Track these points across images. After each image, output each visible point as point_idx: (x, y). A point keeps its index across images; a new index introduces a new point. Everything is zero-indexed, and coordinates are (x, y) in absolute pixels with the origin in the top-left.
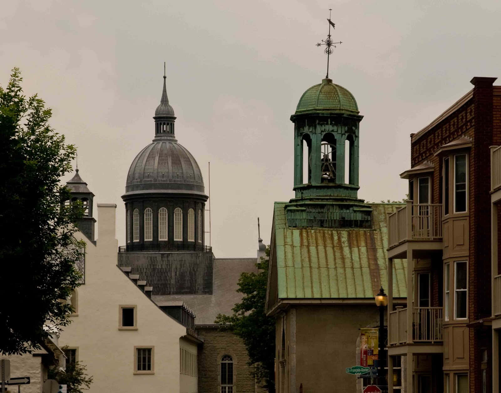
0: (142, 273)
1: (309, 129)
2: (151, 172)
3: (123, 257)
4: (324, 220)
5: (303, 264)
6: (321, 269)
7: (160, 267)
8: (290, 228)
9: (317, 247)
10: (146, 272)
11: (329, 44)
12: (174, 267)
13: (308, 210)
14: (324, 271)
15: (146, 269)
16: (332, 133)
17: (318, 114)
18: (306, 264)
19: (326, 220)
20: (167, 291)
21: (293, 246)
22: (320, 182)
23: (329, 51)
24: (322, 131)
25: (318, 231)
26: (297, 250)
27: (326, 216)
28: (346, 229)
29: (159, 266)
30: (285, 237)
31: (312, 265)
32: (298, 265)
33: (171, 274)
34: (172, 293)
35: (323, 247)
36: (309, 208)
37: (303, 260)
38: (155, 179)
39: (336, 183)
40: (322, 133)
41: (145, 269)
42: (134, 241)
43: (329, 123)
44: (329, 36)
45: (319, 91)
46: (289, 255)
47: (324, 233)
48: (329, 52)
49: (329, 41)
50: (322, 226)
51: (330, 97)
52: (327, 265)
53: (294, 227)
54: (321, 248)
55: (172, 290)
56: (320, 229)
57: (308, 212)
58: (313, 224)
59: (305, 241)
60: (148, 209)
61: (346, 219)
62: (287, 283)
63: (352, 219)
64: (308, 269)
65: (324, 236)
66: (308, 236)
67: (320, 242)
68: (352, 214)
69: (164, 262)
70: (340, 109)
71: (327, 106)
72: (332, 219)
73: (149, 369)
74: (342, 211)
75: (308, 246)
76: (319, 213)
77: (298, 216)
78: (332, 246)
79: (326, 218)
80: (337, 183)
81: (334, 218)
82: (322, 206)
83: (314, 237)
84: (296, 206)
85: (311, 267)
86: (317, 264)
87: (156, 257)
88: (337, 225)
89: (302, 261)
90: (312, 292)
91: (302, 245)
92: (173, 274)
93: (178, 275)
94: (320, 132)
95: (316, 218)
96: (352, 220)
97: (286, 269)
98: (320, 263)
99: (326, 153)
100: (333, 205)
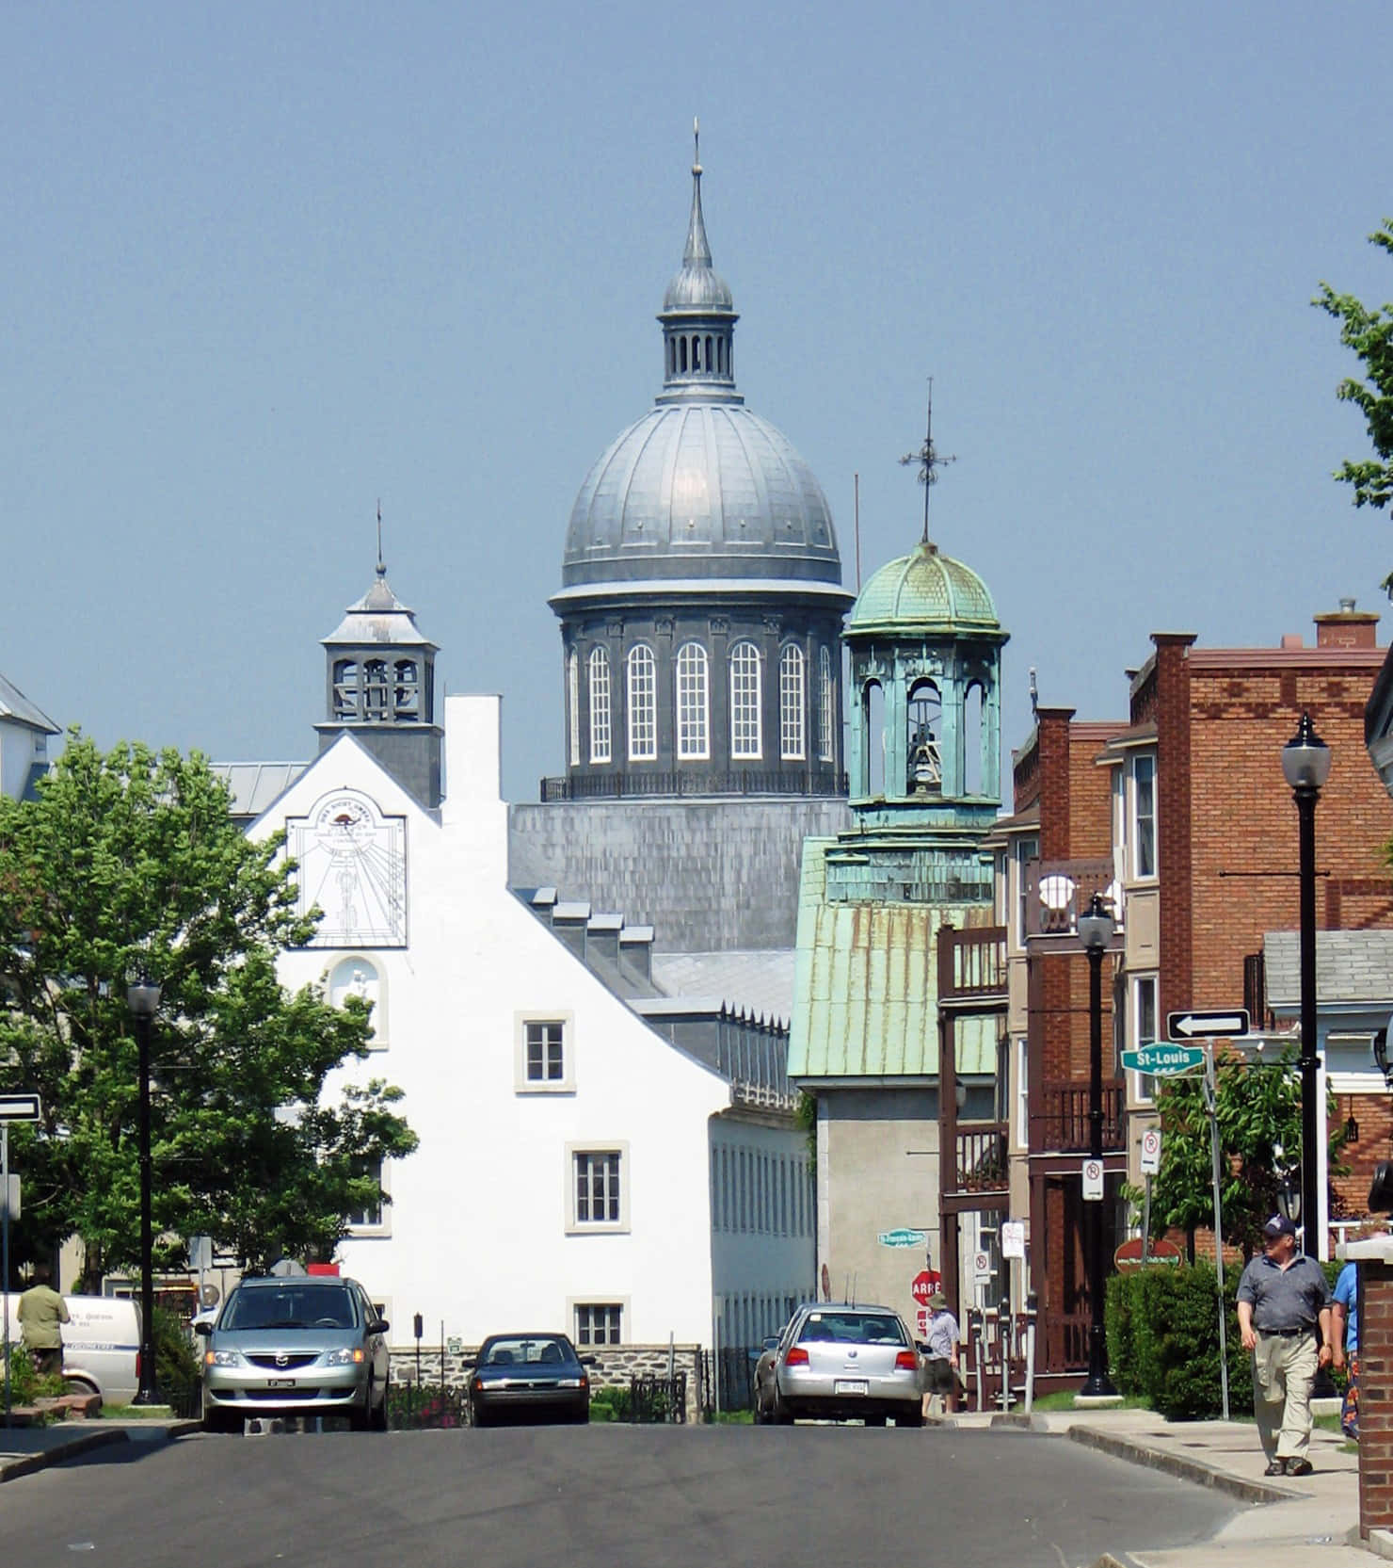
0: (619, 873)
1: (879, 669)
2: (647, 518)
3: (553, 819)
4: (911, 885)
5: (852, 992)
6: (892, 1004)
7: (683, 852)
8: (832, 904)
9: (888, 951)
10: (633, 873)
11: (928, 460)
12: (731, 850)
13: (873, 861)
14: (896, 1009)
15: (635, 860)
16: (932, 677)
17: (898, 634)
18: (859, 994)
19: (917, 885)
20: (707, 936)
21: (833, 949)
22: (905, 794)
23: (928, 477)
24: (908, 674)
25: (896, 911)
26: (842, 960)
27: (917, 876)
28: (962, 905)
29: (678, 850)
30: (818, 926)
31: (870, 997)
32: (840, 996)
33: (722, 878)
34: (724, 944)
35: (902, 951)
36: (875, 858)
37: (853, 983)
38: (661, 541)
39: (940, 796)
40: (909, 678)
41: (630, 863)
42: (595, 760)
43: (925, 654)
44: (929, 441)
45: (901, 578)
46: (823, 971)
47: (910, 917)
48: (928, 481)
49: (928, 453)
50: (907, 898)
51: (927, 592)
52: (906, 994)
53: (842, 901)
54: (898, 954)
55: (726, 933)
56: (903, 904)
57: (874, 866)
58: (887, 894)
59: (863, 936)
60: (641, 649)
61: (963, 881)
62: (809, 1039)
63: (977, 881)
64: (863, 1005)
65: (909, 924)
66: (871, 923)
67: (899, 938)
68: (977, 870)
69: (698, 835)
70: (949, 623)
71: (920, 615)
72: (931, 881)
73: (614, 1215)
74: (953, 863)
75: (868, 950)
76: (900, 867)
77: (850, 874)
78: (923, 947)
79: (917, 881)
80: (944, 794)
81: (934, 878)
82: (909, 851)
83: (886, 926)
84: (848, 851)
85: (868, 1001)
86: (884, 992)
87: (669, 819)
88: (942, 894)
89: (851, 985)
90: (864, 1060)
91: (855, 946)
92: (729, 877)
93: (745, 879)
94: (903, 675)
95: (892, 880)
96: (977, 885)
97: (812, 1006)
98: (891, 992)
99: (922, 722)
100: (931, 849)
